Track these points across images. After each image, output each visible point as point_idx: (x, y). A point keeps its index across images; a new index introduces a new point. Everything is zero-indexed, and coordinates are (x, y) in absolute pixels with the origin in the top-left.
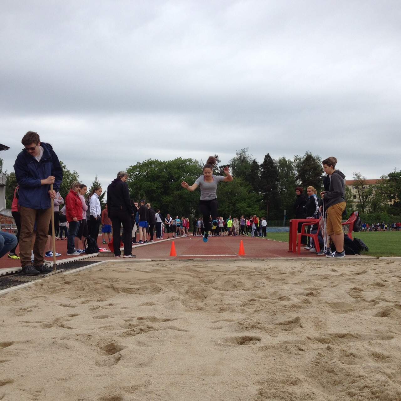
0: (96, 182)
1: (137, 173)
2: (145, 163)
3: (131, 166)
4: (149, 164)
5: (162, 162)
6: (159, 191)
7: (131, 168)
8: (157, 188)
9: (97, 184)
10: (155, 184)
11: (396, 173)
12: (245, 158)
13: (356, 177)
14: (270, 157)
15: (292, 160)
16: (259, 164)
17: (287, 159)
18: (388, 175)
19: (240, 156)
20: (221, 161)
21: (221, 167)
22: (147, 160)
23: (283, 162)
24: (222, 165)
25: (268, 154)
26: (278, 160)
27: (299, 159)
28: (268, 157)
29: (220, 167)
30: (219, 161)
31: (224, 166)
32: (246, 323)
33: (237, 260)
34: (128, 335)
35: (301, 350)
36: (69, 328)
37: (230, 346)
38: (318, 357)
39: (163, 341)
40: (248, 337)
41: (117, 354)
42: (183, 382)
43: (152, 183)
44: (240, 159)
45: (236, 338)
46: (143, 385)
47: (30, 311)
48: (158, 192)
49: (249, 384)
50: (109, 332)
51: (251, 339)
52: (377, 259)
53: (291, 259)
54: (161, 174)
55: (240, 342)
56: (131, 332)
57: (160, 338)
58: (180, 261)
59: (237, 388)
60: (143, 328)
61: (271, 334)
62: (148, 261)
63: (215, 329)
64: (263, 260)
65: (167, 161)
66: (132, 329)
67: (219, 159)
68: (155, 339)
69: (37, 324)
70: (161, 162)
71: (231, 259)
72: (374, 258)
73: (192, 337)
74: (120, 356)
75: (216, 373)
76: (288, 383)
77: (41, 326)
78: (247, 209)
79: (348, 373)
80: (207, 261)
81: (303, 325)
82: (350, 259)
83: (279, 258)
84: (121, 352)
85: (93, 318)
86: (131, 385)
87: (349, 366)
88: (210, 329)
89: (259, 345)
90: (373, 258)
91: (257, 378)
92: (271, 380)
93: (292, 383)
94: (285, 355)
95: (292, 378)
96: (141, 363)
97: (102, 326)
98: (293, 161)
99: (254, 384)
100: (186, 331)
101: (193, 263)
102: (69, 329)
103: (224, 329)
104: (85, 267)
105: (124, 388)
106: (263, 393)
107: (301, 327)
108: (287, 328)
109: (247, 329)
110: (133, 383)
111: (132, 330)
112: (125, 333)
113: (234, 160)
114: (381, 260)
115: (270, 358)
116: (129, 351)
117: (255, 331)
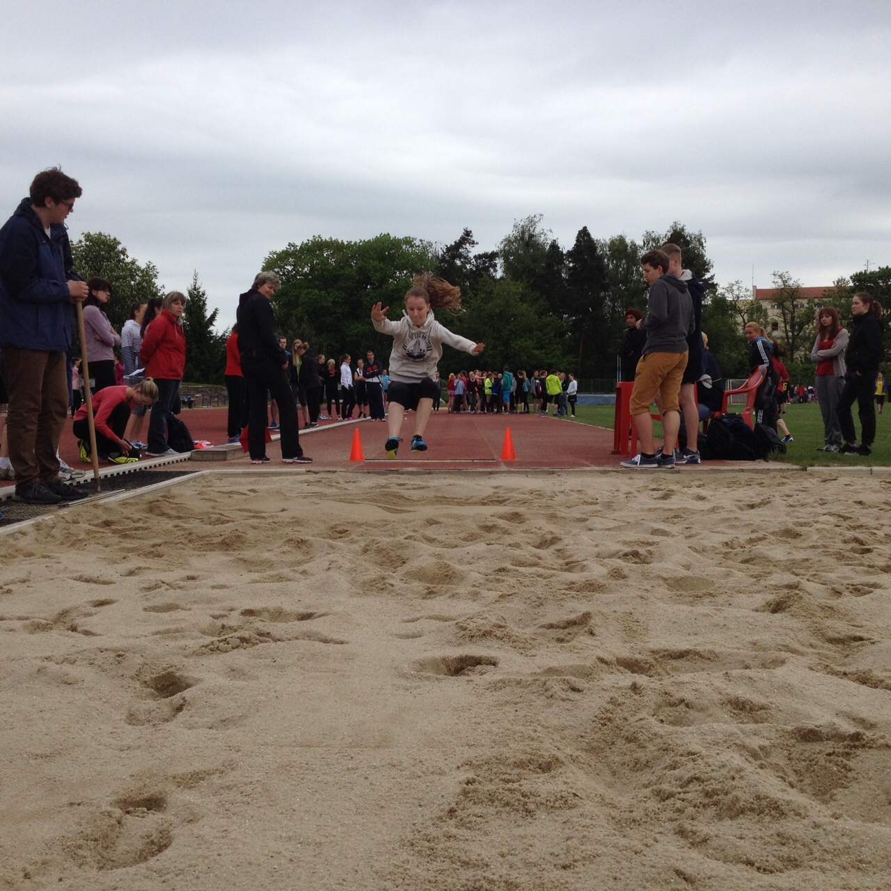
0: (195, 289)
1: (290, 268)
2: (307, 244)
3: (275, 253)
4: (315, 248)
5: (346, 243)
6: (339, 310)
7: (275, 256)
8: (333, 302)
9: (199, 292)
10: (328, 294)
11: (868, 272)
12: (533, 236)
13: (780, 281)
14: (588, 235)
15: (639, 242)
16: (565, 252)
17: (628, 241)
18: (851, 278)
19: (523, 232)
20: (477, 243)
21: (478, 257)
22: (311, 238)
23: (620, 248)
24: (481, 252)
25: (585, 228)
26: (608, 242)
27: (656, 240)
28: (584, 234)
29: (475, 257)
30: (473, 243)
31: (485, 255)
32: (472, 625)
33: (496, 473)
34: (212, 650)
35: (574, 689)
36: (87, 633)
37: (428, 678)
38: (610, 707)
39: (283, 667)
40: (472, 657)
41: (177, 699)
42: (307, 764)
43: (323, 292)
44: (522, 238)
45: (444, 659)
46: (217, 770)
47: (9, 591)
48: (335, 312)
49: (447, 770)
50: (172, 644)
51: (477, 661)
52: (802, 470)
53: (613, 471)
54: (342, 272)
55: (453, 669)
56: (221, 644)
57: (278, 660)
58: (369, 473)
59: (419, 777)
60: (246, 634)
61: (521, 651)
62: (298, 474)
63: (407, 637)
64: (553, 473)
65: (356, 243)
66: (223, 638)
67: (473, 239)
68: (268, 661)
69: (18, 624)
70: (342, 243)
71: (481, 470)
72: (796, 470)
73: (349, 658)
74: (182, 701)
75: (383, 743)
76: (531, 767)
77: (25, 627)
78: (536, 352)
79: (666, 745)
80: (430, 473)
81: (596, 631)
82: (742, 471)
83: (588, 469)
84: (187, 693)
85: (145, 609)
86: (191, 769)
87: (670, 728)
88: (395, 639)
89: (492, 675)
90: (793, 470)
91: (469, 754)
92: (497, 759)
93: (540, 767)
94: (540, 702)
95: (542, 756)
96: (223, 718)
97: (161, 628)
98: (641, 243)
99: (458, 767)
100: (342, 643)
101: (399, 478)
102: (87, 635)
103: (424, 639)
104: (154, 486)
105: (174, 778)
106: (469, 792)
107: (592, 634)
108: (562, 636)
109: (474, 639)
110: (197, 766)
111: (222, 641)
112: (206, 646)
113: (508, 241)
114: (811, 474)
115: (507, 708)
116: (203, 689)
117: (488, 644)
